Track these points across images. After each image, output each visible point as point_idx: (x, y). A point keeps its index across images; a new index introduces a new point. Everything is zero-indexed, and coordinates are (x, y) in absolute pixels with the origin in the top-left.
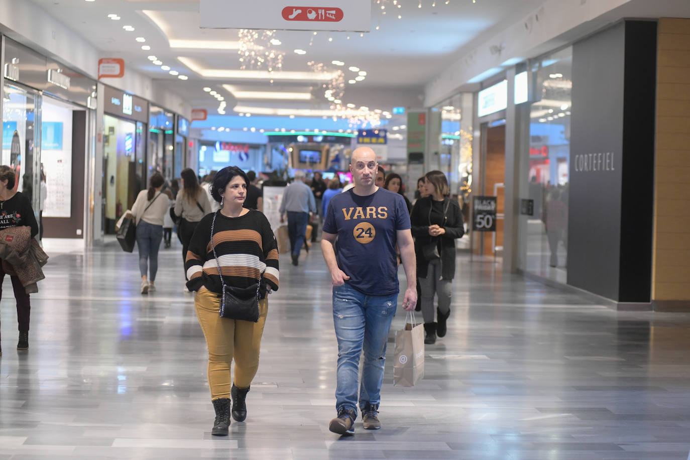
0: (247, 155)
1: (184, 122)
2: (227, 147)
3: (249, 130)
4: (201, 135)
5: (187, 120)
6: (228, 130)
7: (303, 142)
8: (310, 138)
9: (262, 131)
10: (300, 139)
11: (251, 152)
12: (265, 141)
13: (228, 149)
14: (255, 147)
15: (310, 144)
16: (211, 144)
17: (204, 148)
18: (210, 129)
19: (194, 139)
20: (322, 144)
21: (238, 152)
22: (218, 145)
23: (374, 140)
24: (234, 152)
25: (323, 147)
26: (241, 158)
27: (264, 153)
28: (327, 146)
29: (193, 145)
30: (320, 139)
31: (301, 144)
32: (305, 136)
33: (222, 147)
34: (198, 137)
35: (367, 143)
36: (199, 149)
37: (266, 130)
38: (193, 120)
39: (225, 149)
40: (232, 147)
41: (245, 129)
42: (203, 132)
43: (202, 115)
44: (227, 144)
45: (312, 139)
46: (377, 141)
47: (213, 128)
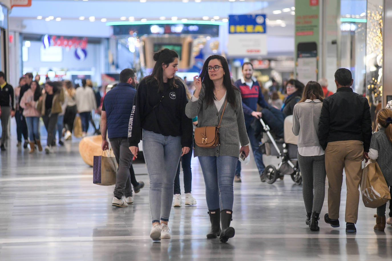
0: (85, 52)
2: (59, 42)
3: (87, 19)
4: (23, 27)
6: (58, 19)
7: (158, 34)
8: (167, 28)
9: (104, 20)
10: (155, 29)
11: (89, 48)
12: (108, 33)
13: (59, 45)
14: (96, 41)
15: (167, 36)
16: (38, 38)
17: (28, 44)
18: (35, 18)
19: (15, 32)
20: (183, 36)
21: (73, 48)
22: (46, 39)
23: (250, 28)
24: (67, 49)
25: (184, 39)
26: (77, 57)
27: (108, 49)
28: (189, 38)
29: (13, 40)
30: (179, 29)
31: (155, 36)
32: (161, 25)
33: (52, 41)
34: (19, 30)
35: (241, 33)
36: (22, 46)
37: (109, 19)
39: (55, 44)
40: (65, 42)
41: (82, 18)
42: (25, 22)
44: (59, 37)
45: (170, 29)
46: (254, 28)
47: (40, 18)
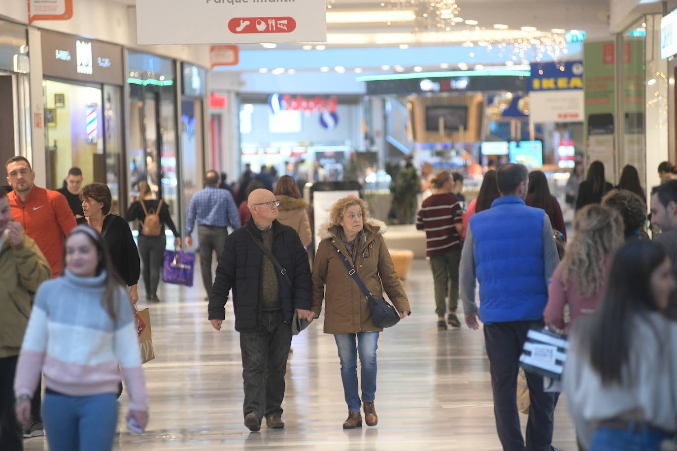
0: (334, 116)
1: (195, 70)
2: (294, 104)
3: (332, 70)
4: (241, 83)
5: (200, 67)
6: (291, 72)
7: (432, 91)
8: (444, 83)
9: (358, 70)
10: (426, 85)
11: (341, 110)
12: (361, 89)
13: (295, 109)
14: (350, 100)
15: (445, 95)
16: (263, 99)
17: (248, 108)
18: (256, 71)
19: (229, 92)
20: (469, 94)
21: (316, 112)
22: (275, 100)
23: (562, 82)
24: (307, 113)
25: (472, 98)
26: (324, 124)
27: (368, 111)
28: (479, 97)
29: (226, 103)
30: (463, 84)
31: (429, 95)
32: (434, 80)
33: (284, 103)
34: (236, 88)
35: (549, 89)
36: (239, 110)
37: (366, 70)
38: (214, 65)
39: (289, 106)
40: (304, 104)
41: (325, 69)
42: (245, 77)
43: (230, 55)
44: (294, 97)
45: (449, 84)
46: (569, 82)
47: (263, 70)
